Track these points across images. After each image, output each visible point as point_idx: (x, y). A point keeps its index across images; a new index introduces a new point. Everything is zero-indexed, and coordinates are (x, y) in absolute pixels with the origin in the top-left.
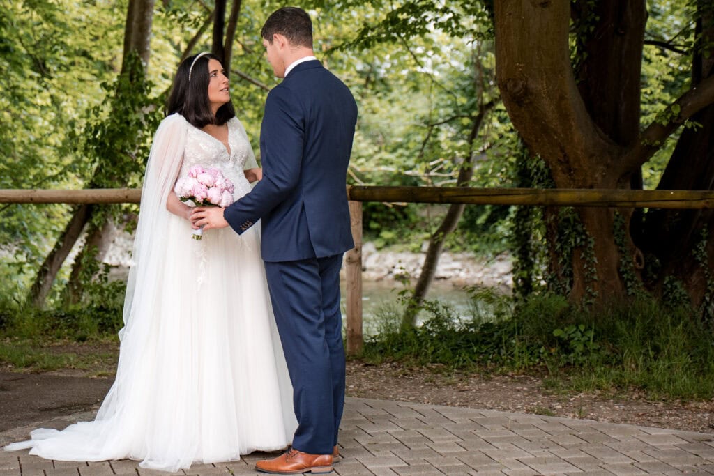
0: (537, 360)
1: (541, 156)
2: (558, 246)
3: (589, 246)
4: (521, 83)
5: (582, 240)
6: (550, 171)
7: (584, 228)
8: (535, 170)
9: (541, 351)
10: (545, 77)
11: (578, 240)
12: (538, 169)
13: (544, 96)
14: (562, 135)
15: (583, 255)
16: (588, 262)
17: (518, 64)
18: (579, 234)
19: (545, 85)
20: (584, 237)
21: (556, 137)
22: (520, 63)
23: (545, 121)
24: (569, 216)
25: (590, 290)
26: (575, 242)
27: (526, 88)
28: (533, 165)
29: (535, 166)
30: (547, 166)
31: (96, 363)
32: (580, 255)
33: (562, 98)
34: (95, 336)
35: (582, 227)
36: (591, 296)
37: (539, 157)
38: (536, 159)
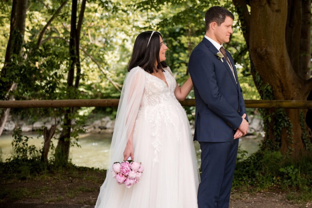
0: (273, 184)
1: (269, 84)
2: (275, 127)
3: (291, 127)
4: (264, 49)
5: (287, 124)
6: (273, 91)
7: (288, 119)
8: (265, 91)
9: (274, 179)
10: (275, 46)
11: (286, 124)
12: (267, 90)
13: (274, 55)
14: (281, 74)
15: (287, 131)
16: (289, 135)
17: (263, 40)
18: (286, 121)
19: (275, 50)
20: (288, 123)
21: (277, 75)
22: (264, 39)
23: (274, 67)
24: (282, 113)
25: (290, 148)
26: (284, 124)
27: (266, 51)
28: (265, 88)
29: (266, 89)
30: (271, 89)
31: (42, 193)
32: (286, 131)
33: (282, 56)
34: (29, 176)
35: (288, 118)
36: (291, 151)
37: (268, 84)
38: (267, 86)
